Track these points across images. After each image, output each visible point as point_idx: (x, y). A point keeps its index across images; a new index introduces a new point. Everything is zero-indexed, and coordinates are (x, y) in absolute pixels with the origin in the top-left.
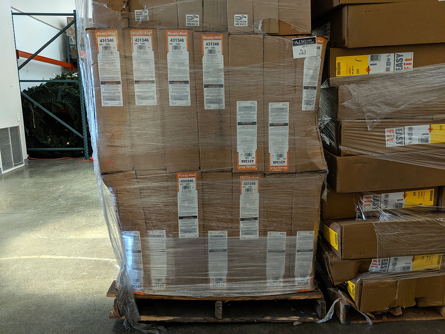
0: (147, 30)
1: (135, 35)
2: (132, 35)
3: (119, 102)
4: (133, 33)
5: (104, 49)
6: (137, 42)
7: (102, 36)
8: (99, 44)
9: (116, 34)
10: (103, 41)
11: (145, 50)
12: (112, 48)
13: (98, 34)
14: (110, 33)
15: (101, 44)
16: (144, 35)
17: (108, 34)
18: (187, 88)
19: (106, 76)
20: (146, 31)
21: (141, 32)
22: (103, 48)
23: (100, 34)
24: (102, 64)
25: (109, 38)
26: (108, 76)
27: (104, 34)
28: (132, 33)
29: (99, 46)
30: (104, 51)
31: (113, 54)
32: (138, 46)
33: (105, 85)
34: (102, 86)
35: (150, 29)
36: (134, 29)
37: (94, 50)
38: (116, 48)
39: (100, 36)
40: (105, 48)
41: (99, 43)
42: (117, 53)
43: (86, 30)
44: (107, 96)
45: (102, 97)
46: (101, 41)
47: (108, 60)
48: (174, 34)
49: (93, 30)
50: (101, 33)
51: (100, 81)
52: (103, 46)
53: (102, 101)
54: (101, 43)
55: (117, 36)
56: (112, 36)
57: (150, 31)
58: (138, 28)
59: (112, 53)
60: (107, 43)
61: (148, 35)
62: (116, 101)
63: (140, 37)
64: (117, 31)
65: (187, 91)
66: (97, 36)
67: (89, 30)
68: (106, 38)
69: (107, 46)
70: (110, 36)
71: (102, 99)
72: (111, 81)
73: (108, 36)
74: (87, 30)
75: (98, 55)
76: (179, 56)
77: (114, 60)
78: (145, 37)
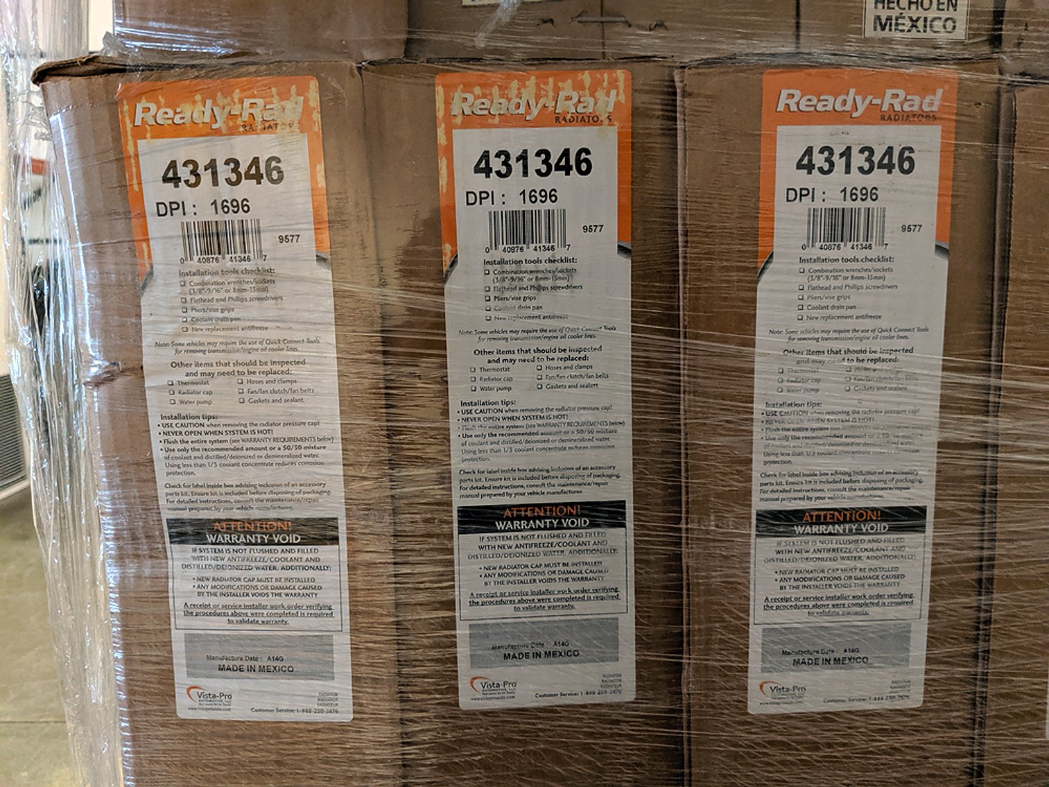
0: (586, 77)
1: (471, 121)
2: (448, 115)
3: (319, 685)
4: (458, 95)
5: (196, 243)
6: (492, 183)
7: (177, 130)
8: (150, 207)
9: (307, 111)
10: (184, 173)
11: (560, 253)
12: (268, 240)
13: (146, 111)
14: (250, 106)
15: (174, 207)
16: (559, 120)
17: (231, 116)
18: (903, 567)
19: (213, 474)
20: (579, 86)
21: (528, 93)
22: (187, 237)
23: (163, 115)
24: (179, 376)
25: (245, 148)
26: (233, 477)
27: (197, 111)
28: (447, 103)
29: (154, 225)
30: (194, 264)
31: (273, 291)
32: (494, 216)
33: (208, 552)
34: (180, 556)
35: (609, 66)
36: (473, 74)
37: (110, 258)
38: (308, 235)
39: (160, 131)
40: (207, 235)
41: (154, 192)
42: (316, 281)
43: (40, 76)
44: (223, 640)
45: (179, 646)
46: (171, 177)
47: (227, 347)
48: (830, 103)
49: (100, 80)
50: (173, 106)
51: (166, 515)
52: (190, 218)
53: (181, 677)
54: (169, 193)
55: (317, 128)
56: (270, 127)
57: (613, 84)
58: (499, 58)
59: (265, 278)
60: (225, 192)
61: (590, 120)
62: (301, 684)
63: (516, 140)
64: (314, 84)
65: (906, 587)
66: (139, 133)
67: (64, 83)
68: (220, 150)
69: (221, 217)
70: (249, 128)
71: (179, 660)
72: (256, 514)
73: (232, 132)
74: (49, 84)
75: (144, 301)
76: (864, 300)
77: (290, 344)
78: (558, 140)
